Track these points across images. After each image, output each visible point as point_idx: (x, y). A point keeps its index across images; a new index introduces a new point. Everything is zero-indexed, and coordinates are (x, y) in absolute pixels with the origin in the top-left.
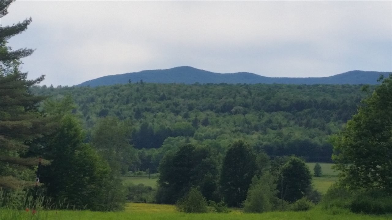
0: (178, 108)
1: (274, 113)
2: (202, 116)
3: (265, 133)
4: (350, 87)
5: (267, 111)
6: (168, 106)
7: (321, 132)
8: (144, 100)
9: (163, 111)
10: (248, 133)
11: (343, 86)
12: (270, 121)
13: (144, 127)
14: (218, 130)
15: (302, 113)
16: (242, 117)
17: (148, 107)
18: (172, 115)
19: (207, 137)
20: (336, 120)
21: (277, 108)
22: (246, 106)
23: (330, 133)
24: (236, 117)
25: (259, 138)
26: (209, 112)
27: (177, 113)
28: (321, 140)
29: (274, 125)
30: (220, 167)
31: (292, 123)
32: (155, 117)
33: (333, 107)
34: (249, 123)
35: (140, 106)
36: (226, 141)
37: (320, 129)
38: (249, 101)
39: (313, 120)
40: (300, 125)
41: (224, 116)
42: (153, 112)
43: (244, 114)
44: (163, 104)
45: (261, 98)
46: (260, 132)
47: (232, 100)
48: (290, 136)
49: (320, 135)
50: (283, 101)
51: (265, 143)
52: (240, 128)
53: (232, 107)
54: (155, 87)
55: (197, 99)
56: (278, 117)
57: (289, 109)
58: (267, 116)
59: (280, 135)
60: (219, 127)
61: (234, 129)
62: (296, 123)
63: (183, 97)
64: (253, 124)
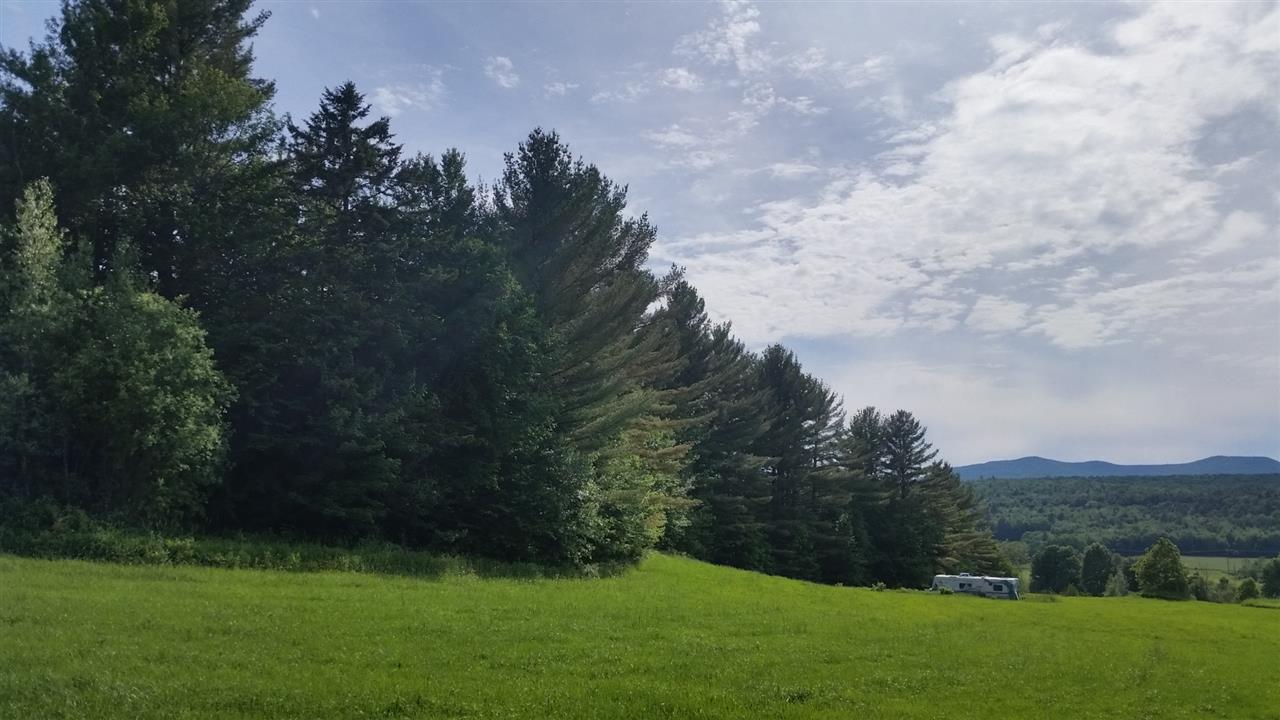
0: (1032, 503)
1: (1129, 507)
2: (1057, 510)
3: (1120, 527)
4: (1210, 477)
5: (1122, 505)
6: (1022, 501)
7: (1178, 526)
8: (998, 495)
9: (1018, 506)
10: (1104, 527)
11: (1201, 477)
12: (1126, 516)
13: (1002, 522)
14: (1074, 524)
15: (1157, 506)
16: (1097, 511)
17: (1003, 502)
18: (1027, 509)
19: (1064, 531)
20: (1192, 514)
21: (1132, 502)
22: (1100, 500)
23: (1187, 526)
24: (1090, 511)
25: (1115, 532)
26: (1063, 507)
27: (1032, 507)
28: (1177, 534)
29: (1129, 518)
30: (1081, 564)
31: (1148, 516)
32: (1010, 511)
33: (1190, 500)
34: (1104, 518)
35: (994, 501)
36: (1083, 535)
37: (1176, 523)
38: (1103, 495)
39: (1170, 514)
40: (1157, 519)
41: (1079, 511)
42: (1008, 507)
43: (1099, 508)
44: (1016, 499)
45: (1114, 492)
46: (1116, 526)
47: (1085, 494)
48: (1146, 531)
49: (1176, 529)
50: (1138, 495)
51: (1121, 537)
52: (1095, 522)
53: (1086, 502)
54: (1007, 483)
55: (1051, 494)
56: (1134, 510)
57: (1144, 503)
58: (1122, 510)
59: (1136, 529)
60: (1074, 521)
61: (1090, 523)
62: (1152, 517)
63: (1035, 492)
64: (1109, 518)
